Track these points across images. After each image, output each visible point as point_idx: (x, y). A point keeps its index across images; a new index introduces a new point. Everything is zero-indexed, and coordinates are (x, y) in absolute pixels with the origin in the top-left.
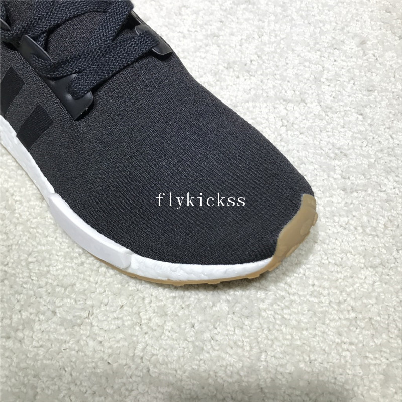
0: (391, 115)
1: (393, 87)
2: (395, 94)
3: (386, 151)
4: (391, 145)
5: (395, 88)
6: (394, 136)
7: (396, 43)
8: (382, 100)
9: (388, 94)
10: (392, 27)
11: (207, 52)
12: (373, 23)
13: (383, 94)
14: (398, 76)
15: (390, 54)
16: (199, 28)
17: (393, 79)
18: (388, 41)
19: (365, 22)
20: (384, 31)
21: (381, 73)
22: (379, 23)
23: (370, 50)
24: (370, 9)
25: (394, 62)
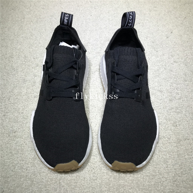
0: (154, 77)
1: (154, 68)
2: (155, 70)
3: (152, 88)
4: (153, 86)
5: (155, 68)
6: (154, 83)
7: (155, 53)
8: (151, 72)
9: (153, 70)
10: (154, 48)
11: (97, 58)
12: (148, 47)
13: (151, 70)
14: (156, 64)
15: (154, 57)
16: (94, 51)
17: (154, 65)
18: (153, 53)
19: (146, 46)
20: (152, 49)
21: (151, 63)
22: (150, 47)
23: (147, 56)
24: (147, 42)
25: (155, 60)
